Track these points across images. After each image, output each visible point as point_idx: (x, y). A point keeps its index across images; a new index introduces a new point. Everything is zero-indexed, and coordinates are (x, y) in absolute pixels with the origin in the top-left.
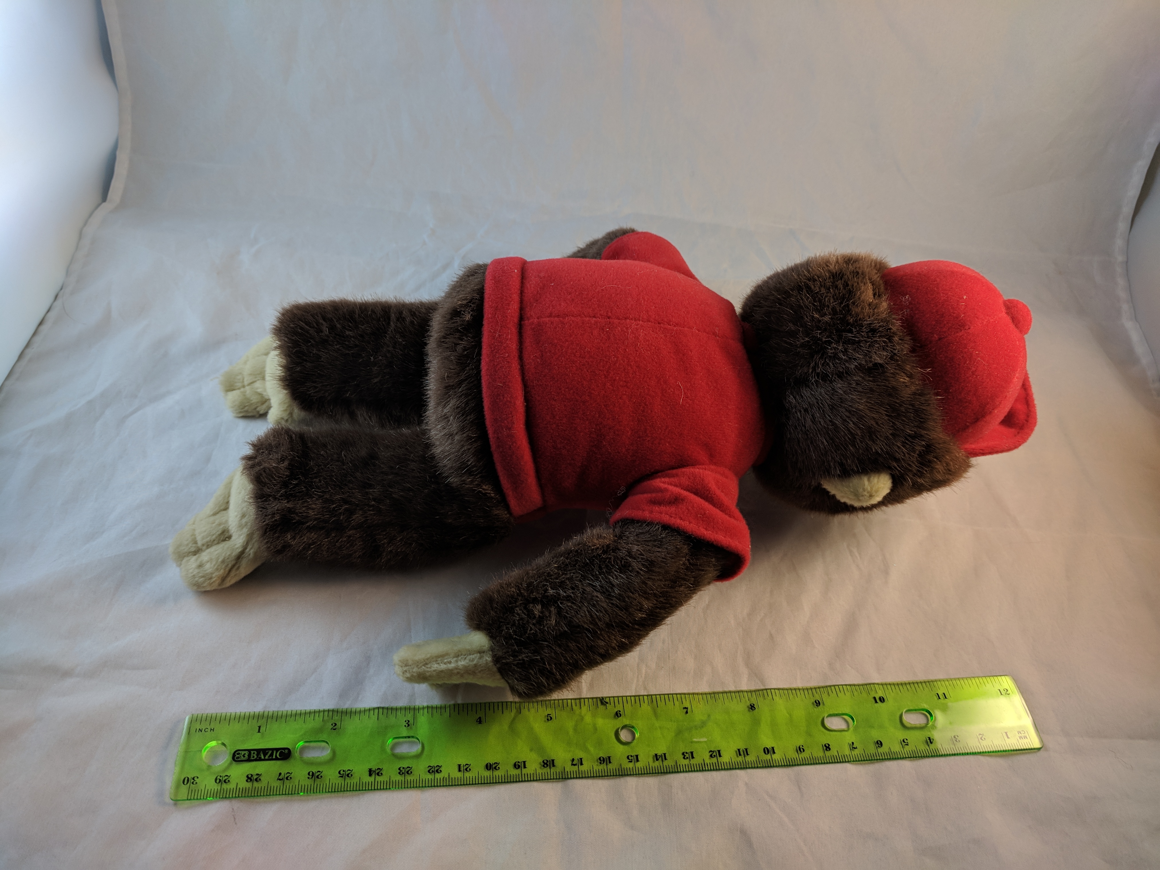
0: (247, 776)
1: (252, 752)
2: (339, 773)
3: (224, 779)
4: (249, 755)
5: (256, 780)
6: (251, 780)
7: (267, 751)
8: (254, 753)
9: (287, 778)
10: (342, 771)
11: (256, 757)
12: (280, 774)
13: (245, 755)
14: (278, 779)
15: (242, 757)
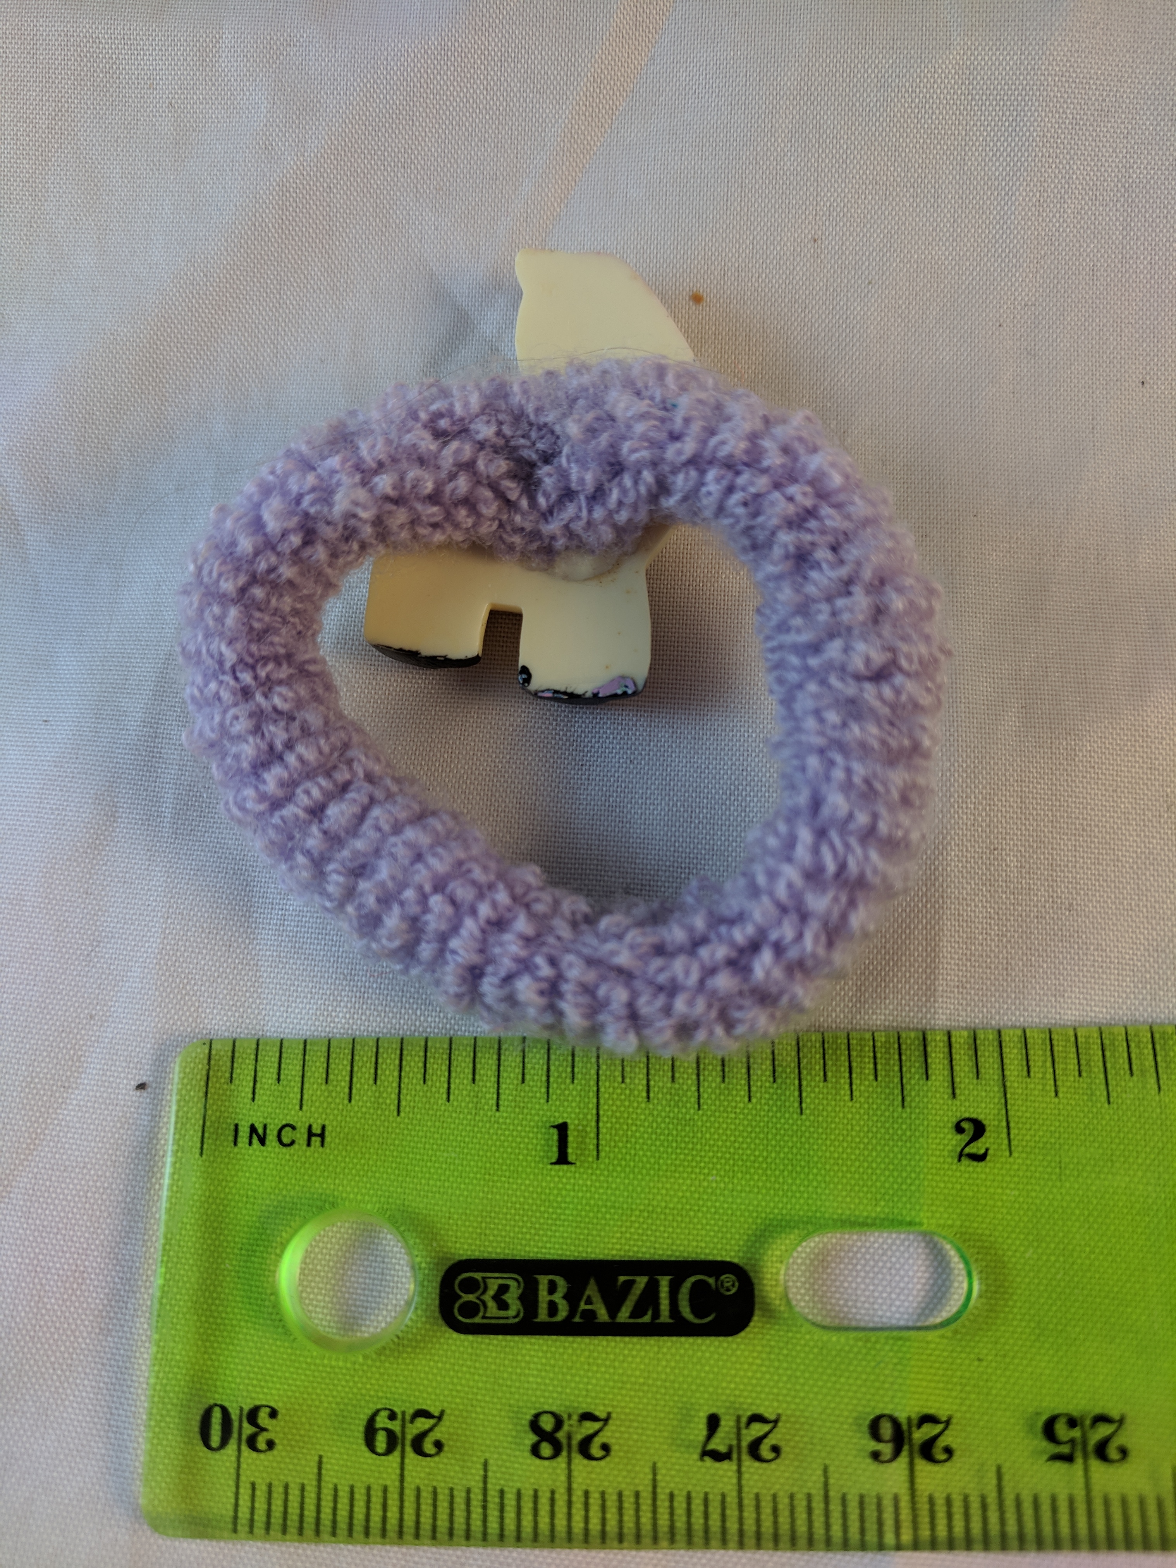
0: (535, 1425)
1: (543, 1281)
2: (1048, 1428)
3: (412, 1430)
4: (529, 1299)
5: (584, 1446)
6: (556, 1445)
7: (621, 1278)
8: (552, 1288)
9: (754, 1450)
10: (1065, 1419)
11: (563, 1310)
12: (713, 1422)
13: (506, 1296)
14: (705, 1455)
15: (492, 1307)
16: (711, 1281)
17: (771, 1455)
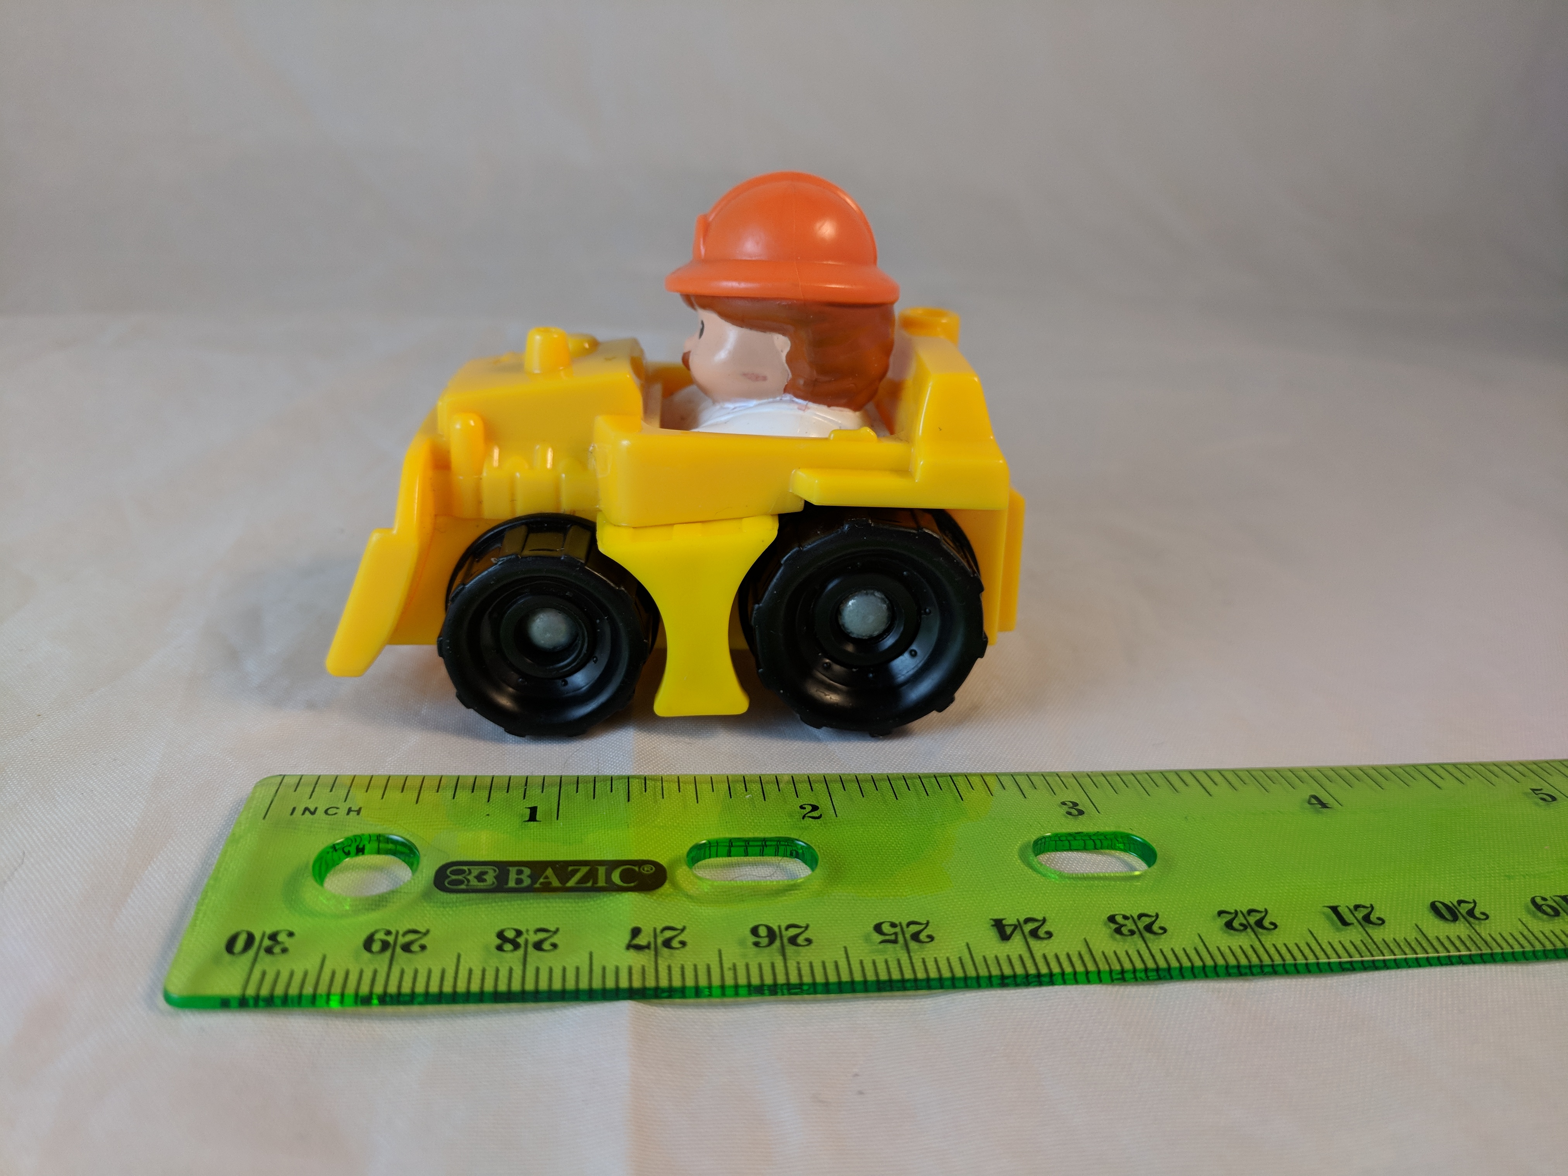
0: (500, 935)
1: (513, 871)
2: (878, 928)
3: (402, 940)
4: (502, 877)
5: (538, 946)
6: (516, 946)
7: (570, 868)
8: (520, 872)
9: (667, 944)
10: (889, 924)
11: (527, 882)
12: (636, 932)
13: (485, 877)
14: (629, 946)
15: (474, 883)
16: (636, 869)
17: (678, 945)
